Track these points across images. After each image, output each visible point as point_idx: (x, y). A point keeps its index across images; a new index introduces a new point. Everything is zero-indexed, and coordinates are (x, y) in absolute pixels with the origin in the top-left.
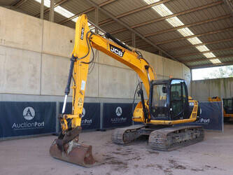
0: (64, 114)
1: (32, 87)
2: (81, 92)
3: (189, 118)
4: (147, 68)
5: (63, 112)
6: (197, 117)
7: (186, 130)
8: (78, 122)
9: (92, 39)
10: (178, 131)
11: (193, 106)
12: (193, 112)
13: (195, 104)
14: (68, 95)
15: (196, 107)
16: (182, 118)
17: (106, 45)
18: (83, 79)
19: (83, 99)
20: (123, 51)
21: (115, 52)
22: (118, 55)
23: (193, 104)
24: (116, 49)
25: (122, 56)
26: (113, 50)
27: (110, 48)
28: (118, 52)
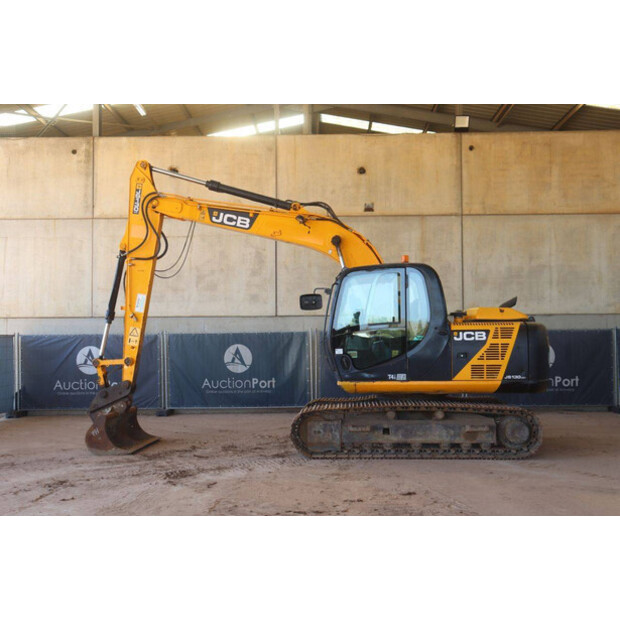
1: (254, 298)
2: (134, 315)
3: (450, 379)
4: (337, 241)
6: (509, 377)
7: (440, 415)
8: (128, 374)
9: (154, 207)
10: (391, 414)
11: (484, 342)
12: (474, 361)
13: (495, 337)
14: (110, 323)
15: (505, 346)
16: (402, 376)
17: (199, 212)
18: (142, 292)
19: (139, 331)
20: (251, 215)
21: (225, 222)
22: (235, 226)
23: (479, 336)
24: (227, 216)
25: (247, 226)
26: (218, 218)
27: (211, 216)
28: (236, 221)
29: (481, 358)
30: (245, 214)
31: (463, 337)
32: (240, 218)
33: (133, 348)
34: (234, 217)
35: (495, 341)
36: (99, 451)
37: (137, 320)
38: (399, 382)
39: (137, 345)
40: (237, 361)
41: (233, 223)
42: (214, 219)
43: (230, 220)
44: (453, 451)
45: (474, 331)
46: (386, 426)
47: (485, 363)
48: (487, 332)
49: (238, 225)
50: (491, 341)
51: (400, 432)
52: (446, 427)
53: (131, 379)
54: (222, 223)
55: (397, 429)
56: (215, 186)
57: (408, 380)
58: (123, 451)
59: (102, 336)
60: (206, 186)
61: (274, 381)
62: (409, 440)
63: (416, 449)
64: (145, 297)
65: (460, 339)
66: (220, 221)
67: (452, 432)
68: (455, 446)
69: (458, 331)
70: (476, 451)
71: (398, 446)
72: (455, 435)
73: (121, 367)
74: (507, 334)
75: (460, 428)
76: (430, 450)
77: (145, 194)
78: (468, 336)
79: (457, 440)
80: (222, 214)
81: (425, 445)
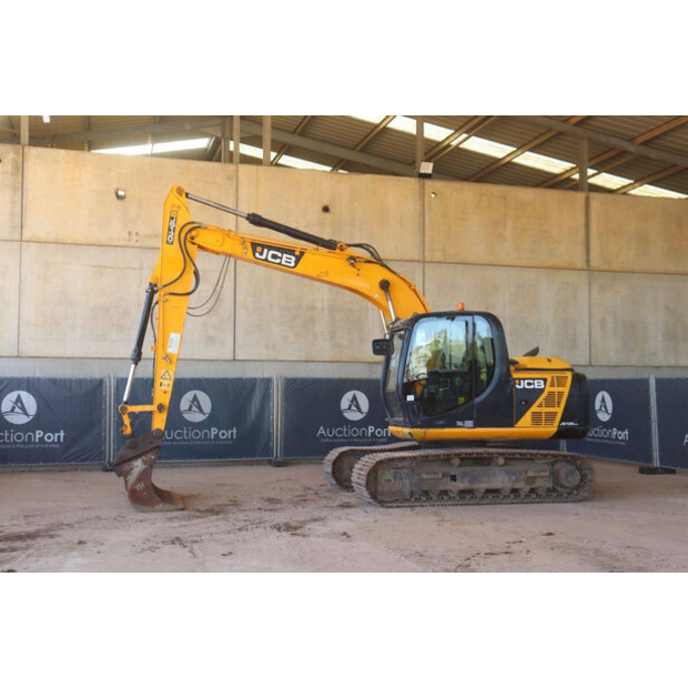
0: (126, 403)
2: (167, 358)
3: (513, 426)
5: (125, 399)
6: (564, 424)
7: (501, 461)
8: (159, 422)
9: (193, 238)
10: (456, 461)
11: (542, 391)
12: (534, 408)
13: (552, 385)
14: (136, 364)
15: (561, 394)
16: (469, 423)
17: (241, 247)
18: (175, 331)
19: (172, 373)
20: (297, 253)
21: (270, 259)
22: (280, 264)
23: (538, 385)
24: (271, 252)
25: (293, 264)
26: (261, 254)
27: (254, 252)
28: (281, 258)
29: (540, 406)
30: (290, 252)
31: (523, 385)
32: (285, 255)
33: (165, 392)
34: (280, 255)
35: (552, 389)
36: (144, 508)
37: (171, 362)
38: (466, 430)
39: (170, 389)
40: (194, 408)
41: (278, 261)
42: (257, 255)
43: (274, 257)
44: (512, 496)
45: (533, 379)
46: (453, 473)
47: (544, 410)
48: (545, 380)
49: (283, 263)
50: (548, 389)
51: (466, 479)
52: (508, 473)
53: (163, 428)
54: (266, 260)
55: (464, 475)
56: (256, 220)
57: (474, 427)
58: (172, 507)
59: (126, 380)
60: (247, 219)
61: (235, 431)
62: (475, 487)
63: (479, 495)
64: (179, 336)
65: (522, 387)
66: (263, 257)
67: (514, 478)
68: (515, 491)
69: (520, 379)
70: (534, 495)
71: (463, 492)
72: (516, 481)
73: (151, 413)
74: (561, 382)
75: (520, 474)
76: (493, 495)
77: (181, 222)
78: (529, 384)
79: (518, 486)
80: (266, 250)
81: (488, 491)
